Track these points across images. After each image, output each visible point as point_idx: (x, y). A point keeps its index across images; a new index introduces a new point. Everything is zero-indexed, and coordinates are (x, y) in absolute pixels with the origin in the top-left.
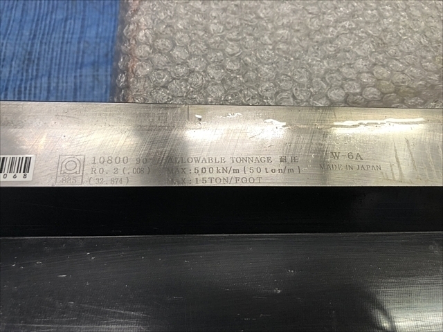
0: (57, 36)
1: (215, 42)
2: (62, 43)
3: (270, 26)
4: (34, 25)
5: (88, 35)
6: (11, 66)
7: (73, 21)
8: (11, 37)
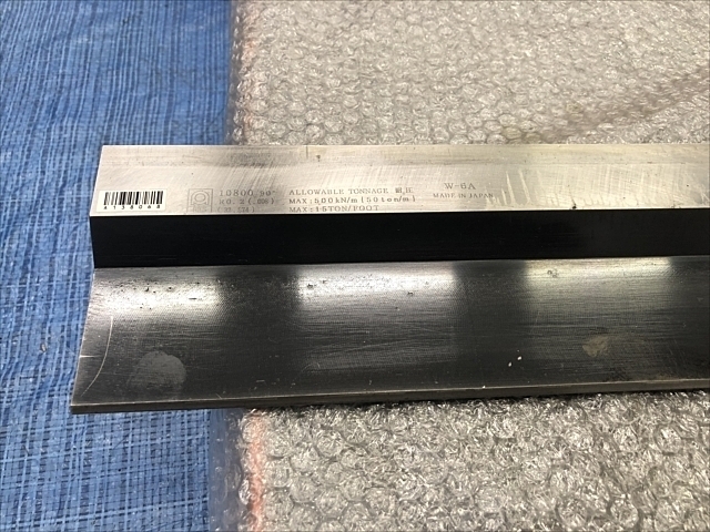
0: (139, 116)
1: (333, 96)
2: (146, 124)
3: (389, 79)
4: (111, 104)
5: (176, 113)
6: (84, 154)
7: (157, 98)
8: (82, 119)
